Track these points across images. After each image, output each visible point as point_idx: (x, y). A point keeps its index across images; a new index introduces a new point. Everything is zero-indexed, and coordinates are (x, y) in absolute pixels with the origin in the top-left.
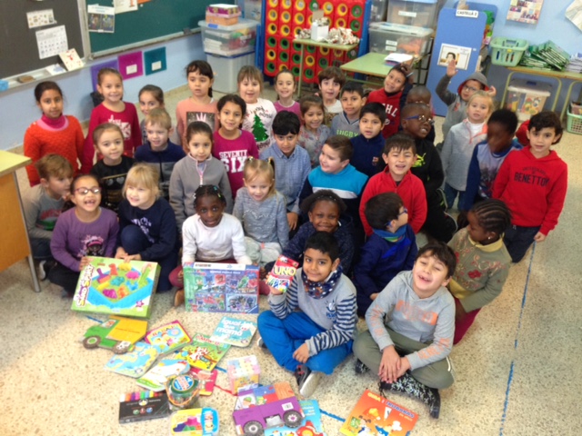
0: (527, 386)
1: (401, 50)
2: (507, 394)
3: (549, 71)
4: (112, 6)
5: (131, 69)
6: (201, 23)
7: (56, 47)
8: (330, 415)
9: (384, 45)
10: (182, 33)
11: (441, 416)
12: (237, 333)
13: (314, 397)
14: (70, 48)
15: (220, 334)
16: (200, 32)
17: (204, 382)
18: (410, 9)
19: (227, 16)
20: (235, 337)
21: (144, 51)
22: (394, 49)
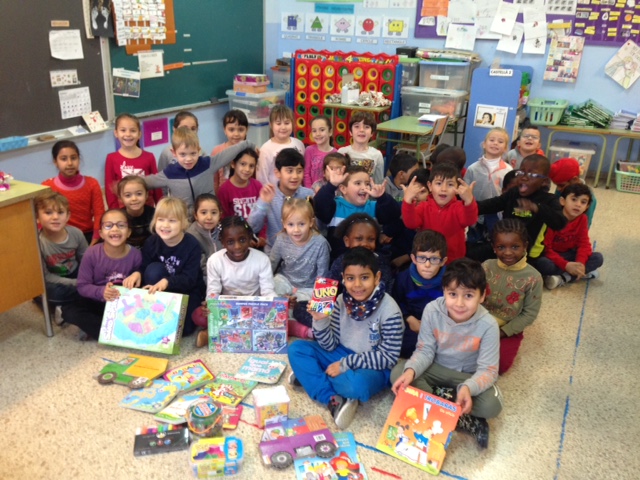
0: (586, 419)
1: (433, 111)
2: (563, 426)
3: (591, 128)
4: (138, 71)
5: (156, 136)
6: (229, 92)
7: (79, 108)
8: (367, 447)
9: (417, 108)
10: (209, 102)
11: (490, 447)
12: (264, 371)
13: (349, 430)
14: (93, 110)
15: (245, 372)
16: (227, 102)
17: (227, 417)
18: (443, 73)
19: (255, 84)
20: (263, 375)
22: (428, 111)
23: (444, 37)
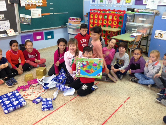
1: (138, 32)
4: (31, 15)
5: (38, 37)
6: (67, 24)
7: (5, 27)
9: (132, 30)
10: (61, 27)
14: (11, 28)
16: (67, 27)
18: (144, 18)
19: (75, 21)
21: (44, 32)
22: (136, 32)
23: (146, 5)
